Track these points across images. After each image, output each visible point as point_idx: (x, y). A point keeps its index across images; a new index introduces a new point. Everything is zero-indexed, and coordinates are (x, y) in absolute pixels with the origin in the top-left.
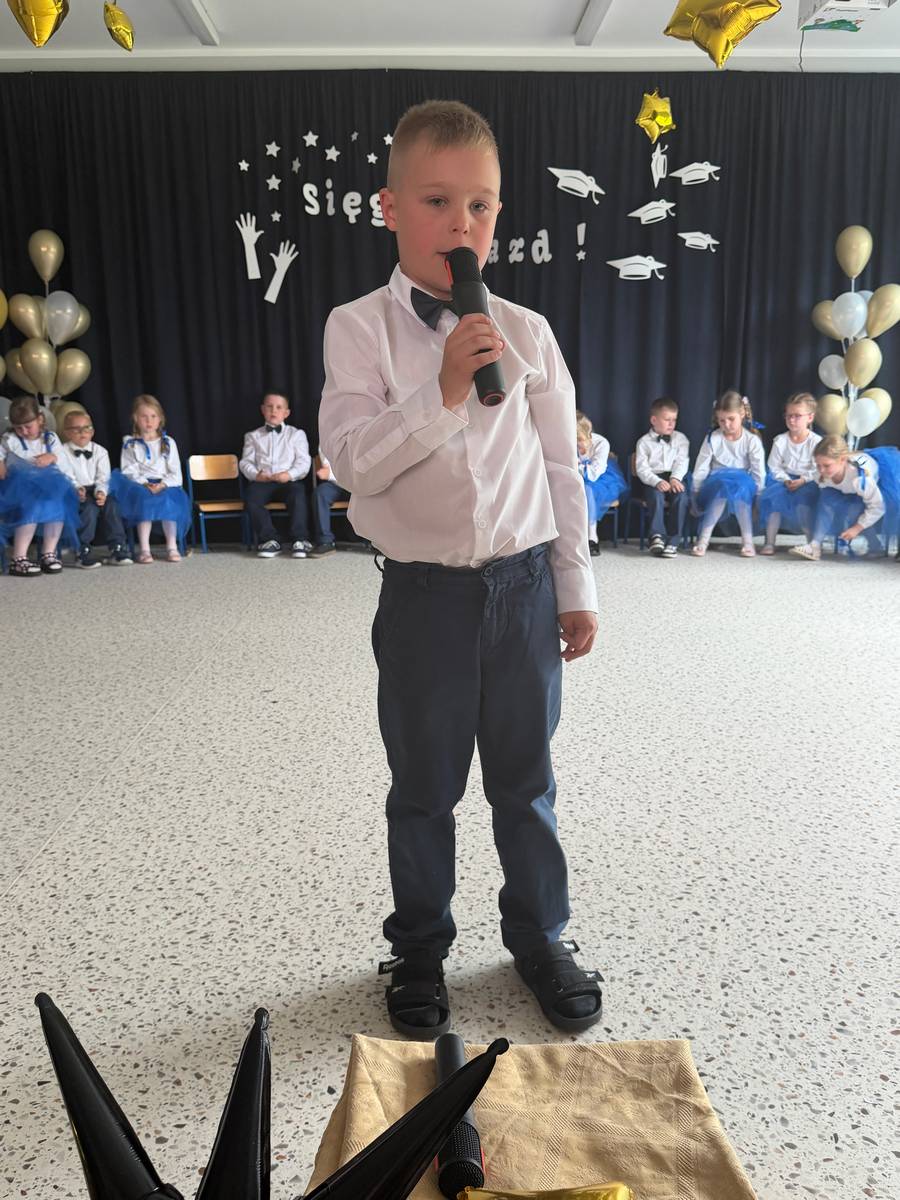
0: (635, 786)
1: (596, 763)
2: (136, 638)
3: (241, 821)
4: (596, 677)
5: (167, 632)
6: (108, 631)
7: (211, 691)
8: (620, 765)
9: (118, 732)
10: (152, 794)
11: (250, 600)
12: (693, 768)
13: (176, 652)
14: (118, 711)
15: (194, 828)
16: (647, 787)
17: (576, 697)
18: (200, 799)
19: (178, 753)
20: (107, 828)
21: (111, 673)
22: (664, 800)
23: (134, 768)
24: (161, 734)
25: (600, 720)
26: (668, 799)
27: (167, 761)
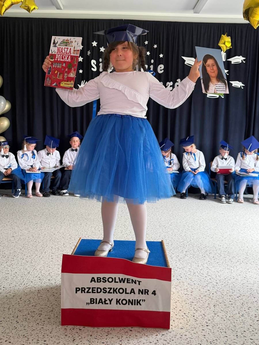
0: (229, 322)
1: (211, 309)
2: (22, 234)
3: (66, 334)
4: (205, 262)
5: (33, 231)
6: (11, 230)
7: (51, 263)
8: (222, 310)
9: (15, 283)
10: (29, 316)
11: (65, 217)
12: (253, 313)
13: (37, 242)
14: (14, 272)
15: (46, 336)
16: (234, 323)
17: (199, 273)
18: (48, 320)
19: (39, 295)
20: (11, 334)
21: (12, 252)
22: (242, 329)
23: (21, 302)
24: (32, 284)
25: (210, 285)
26: (244, 329)
27: (35, 299)
